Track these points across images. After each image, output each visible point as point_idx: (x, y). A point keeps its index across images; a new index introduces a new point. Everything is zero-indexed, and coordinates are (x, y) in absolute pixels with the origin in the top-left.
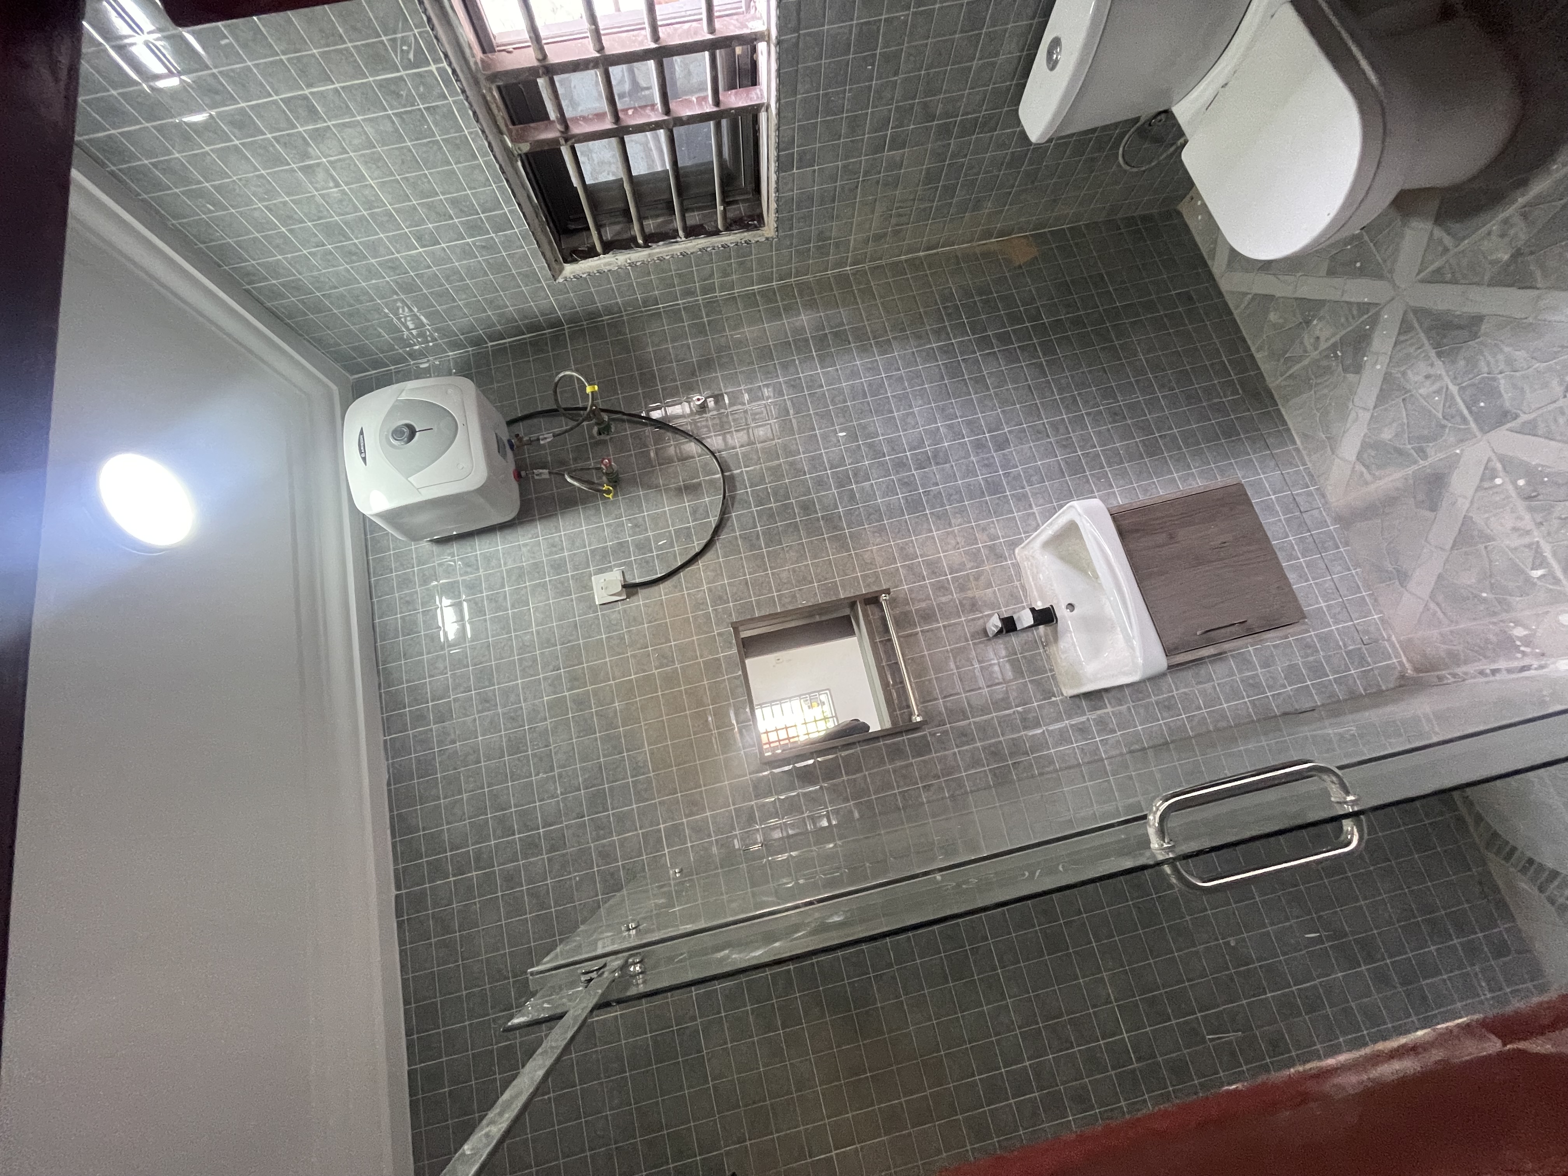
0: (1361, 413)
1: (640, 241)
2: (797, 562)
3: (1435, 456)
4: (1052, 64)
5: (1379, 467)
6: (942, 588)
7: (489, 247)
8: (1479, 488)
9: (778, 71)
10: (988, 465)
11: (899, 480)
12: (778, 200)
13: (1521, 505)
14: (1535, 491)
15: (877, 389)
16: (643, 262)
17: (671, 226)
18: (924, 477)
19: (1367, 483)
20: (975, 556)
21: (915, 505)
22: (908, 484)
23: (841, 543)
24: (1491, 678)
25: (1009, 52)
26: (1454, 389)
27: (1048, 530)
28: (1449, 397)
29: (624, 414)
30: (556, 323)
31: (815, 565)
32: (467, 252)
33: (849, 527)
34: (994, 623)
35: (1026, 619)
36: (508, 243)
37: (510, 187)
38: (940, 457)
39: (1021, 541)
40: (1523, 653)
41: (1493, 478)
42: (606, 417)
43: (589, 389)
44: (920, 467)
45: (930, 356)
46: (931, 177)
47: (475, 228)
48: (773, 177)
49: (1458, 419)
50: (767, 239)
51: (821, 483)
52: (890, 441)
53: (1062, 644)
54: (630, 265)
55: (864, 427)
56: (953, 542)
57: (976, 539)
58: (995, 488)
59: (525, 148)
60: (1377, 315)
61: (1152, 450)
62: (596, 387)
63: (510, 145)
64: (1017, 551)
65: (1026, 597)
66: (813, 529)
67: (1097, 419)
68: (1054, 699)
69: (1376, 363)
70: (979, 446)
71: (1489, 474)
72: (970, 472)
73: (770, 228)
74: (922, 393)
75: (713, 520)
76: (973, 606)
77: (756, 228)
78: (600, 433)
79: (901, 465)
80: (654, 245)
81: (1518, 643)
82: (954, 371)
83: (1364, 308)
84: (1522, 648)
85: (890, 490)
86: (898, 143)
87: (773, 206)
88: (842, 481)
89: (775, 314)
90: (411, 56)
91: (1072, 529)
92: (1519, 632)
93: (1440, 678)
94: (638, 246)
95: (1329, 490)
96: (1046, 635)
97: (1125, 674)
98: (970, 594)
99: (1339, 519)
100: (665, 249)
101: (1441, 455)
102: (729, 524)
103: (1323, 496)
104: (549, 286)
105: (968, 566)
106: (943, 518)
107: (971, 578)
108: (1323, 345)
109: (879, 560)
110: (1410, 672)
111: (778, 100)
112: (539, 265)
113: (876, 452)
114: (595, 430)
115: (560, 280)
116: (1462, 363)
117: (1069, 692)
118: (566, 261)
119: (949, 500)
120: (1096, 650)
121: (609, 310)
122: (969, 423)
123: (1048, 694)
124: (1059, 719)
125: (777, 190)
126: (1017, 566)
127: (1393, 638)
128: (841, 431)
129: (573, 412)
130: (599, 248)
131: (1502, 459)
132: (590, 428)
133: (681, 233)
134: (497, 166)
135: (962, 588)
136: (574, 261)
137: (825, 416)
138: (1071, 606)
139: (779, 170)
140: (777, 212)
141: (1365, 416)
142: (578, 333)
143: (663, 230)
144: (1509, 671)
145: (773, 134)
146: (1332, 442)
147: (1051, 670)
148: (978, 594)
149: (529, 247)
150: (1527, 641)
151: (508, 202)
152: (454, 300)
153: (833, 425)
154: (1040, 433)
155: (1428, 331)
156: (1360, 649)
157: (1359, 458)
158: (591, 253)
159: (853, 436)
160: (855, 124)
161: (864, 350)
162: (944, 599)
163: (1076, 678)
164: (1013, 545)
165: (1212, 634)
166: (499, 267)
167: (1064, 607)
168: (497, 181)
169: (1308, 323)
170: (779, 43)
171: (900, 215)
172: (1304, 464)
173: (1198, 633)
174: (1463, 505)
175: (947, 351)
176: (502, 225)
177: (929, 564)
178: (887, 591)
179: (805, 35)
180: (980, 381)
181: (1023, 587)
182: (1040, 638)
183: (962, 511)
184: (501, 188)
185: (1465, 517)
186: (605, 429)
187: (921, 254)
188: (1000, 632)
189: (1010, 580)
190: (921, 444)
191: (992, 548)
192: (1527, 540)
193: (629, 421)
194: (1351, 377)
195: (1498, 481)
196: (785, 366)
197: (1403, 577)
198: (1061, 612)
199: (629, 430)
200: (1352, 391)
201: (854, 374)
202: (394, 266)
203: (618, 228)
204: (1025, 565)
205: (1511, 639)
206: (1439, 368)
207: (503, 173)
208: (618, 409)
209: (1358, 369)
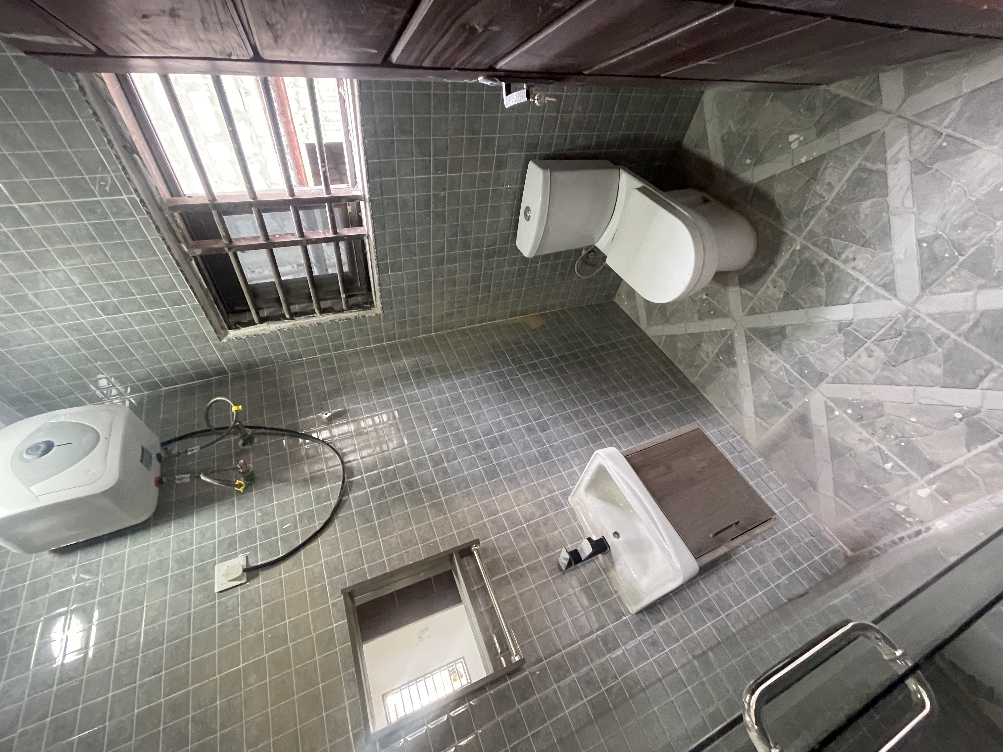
0: (746, 388)
1: (287, 316)
2: (403, 529)
3: (796, 405)
4: (528, 218)
5: (769, 418)
6: (520, 535)
7: (166, 316)
8: (828, 420)
9: (372, 216)
10: (538, 442)
11: (478, 457)
12: (381, 291)
13: (856, 425)
14: (858, 415)
15: (457, 399)
16: (289, 329)
17: (310, 308)
18: (496, 453)
19: (766, 429)
20: (541, 505)
21: (492, 474)
22: (485, 459)
23: (438, 508)
24: (901, 545)
25: (505, 217)
26: (788, 367)
27: (586, 477)
28: (787, 371)
29: (265, 428)
30: (221, 372)
31: (419, 529)
32: (145, 320)
33: (444, 495)
34: (564, 558)
35: (586, 549)
36: (182, 313)
37: (184, 275)
38: (505, 439)
39: (571, 490)
40: (909, 523)
41: (833, 412)
42: (249, 431)
43: (234, 408)
44: (492, 447)
45: (490, 379)
46: (475, 280)
47: (153, 303)
48: (376, 277)
49: (798, 382)
50: (377, 315)
51: (420, 465)
52: (469, 432)
53: (618, 567)
54: (279, 330)
55: (450, 424)
56: (523, 498)
57: (539, 494)
58: (545, 456)
59: (198, 252)
60: (732, 336)
61: (640, 423)
62: (240, 407)
63: (186, 249)
64: (569, 499)
65: (583, 533)
66: (416, 500)
67: (600, 407)
68: (624, 618)
69: (742, 360)
70: (530, 430)
71: (829, 411)
72: (527, 447)
73: (378, 309)
74: (487, 401)
75: (333, 502)
76: (547, 547)
77: (369, 309)
78: (244, 445)
79: (478, 446)
80: (297, 319)
81: (903, 516)
82: (506, 386)
83: (723, 333)
84: (908, 519)
85: (472, 465)
86: (452, 260)
87: (378, 294)
88: (436, 462)
89: (386, 360)
90: (107, 188)
91: (601, 471)
92: (900, 508)
93: (871, 552)
94: (285, 318)
95: (747, 436)
96: (604, 560)
97: (670, 581)
98: (543, 537)
99: (762, 454)
100: (306, 321)
101: (799, 404)
102: (347, 503)
103: (746, 442)
104: (215, 345)
105: (537, 514)
106: (512, 480)
107: (541, 524)
108: (712, 356)
109: (469, 519)
110: (850, 553)
111: (374, 232)
112: (207, 329)
113: (460, 439)
114: (241, 443)
115: (225, 340)
116: (784, 352)
117: (634, 609)
118: (230, 328)
119: (515, 467)
120: (644, 566)
121: (264, 362)
122: (521, 416)
123: (619, 614)
124: (633, 637)
125: (380, 285)
126: (572, 510)
127: (827, 529)
128: (434, 428)
129: (223, 430)
130: (256, 320)
131: (832, 400)
132: (236, 441)
133: (317, 311)
134: (174, 261)
135: (536, 534)
136: (237, 328)
137: (422, 419)
138: (616, 534)
139: (379, 272)
140: (381, 297)
141: (749, 390)
142: (238, 378)
143: (305, 310)
144: (910, 537)
145: (373, 251)
146: (737, 408)
147: (616, 592)
148: (548, 536)
149: (199, 318)
150: (908, 512)
151: (182, 285)
152: (132, 355)
153: (428, 424)
154: (568, 419)
155: (760, 339)
156: (812, 541)
157: (757, 415)
158: (251, 323)
159: (442, 430)
160: (425, 249)
161: (447, 377)
162: (523, 544)
163: (636, 595)
164: (566, 495)
165: (719, 535)
166: (173, 330)
167: (611, 535)
168: (173, 270)
169: (699, 345)
170: (371, 201)
171: (460, 302)
172: (728, 424)
173: (711, 536)
174: (825, 430)
175: (501, 375)
176: (177, 301)
177: (508, 517)
178: (477, 542)
179: (387, 198)
180: (524, 392)
181: (580, 526)
182: (601, 565)
183: (526, 474)
184: (176, 276)
185: (830, 439)
186: (248, 440)
187: (477, 325)
188: (569, 564)
189: (569, 522)
190: (490, 432)
191: (552, 499)
192: (870, 446)
193: (270, 434)
194: (732, 370)
195: (837, 413)
196: (393, 390)
197: (813, 485)
198: (611, 540)
199: (269, 440)
200: (736, 376)
201: (440, 392)
202: (78, 329)
203: (272, 310)
204: (577, 508)
205: (897, 514)
206: (775, 356)
207: (179, 265)
208: (262, 426)
209: (734, 364)
